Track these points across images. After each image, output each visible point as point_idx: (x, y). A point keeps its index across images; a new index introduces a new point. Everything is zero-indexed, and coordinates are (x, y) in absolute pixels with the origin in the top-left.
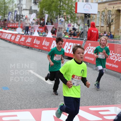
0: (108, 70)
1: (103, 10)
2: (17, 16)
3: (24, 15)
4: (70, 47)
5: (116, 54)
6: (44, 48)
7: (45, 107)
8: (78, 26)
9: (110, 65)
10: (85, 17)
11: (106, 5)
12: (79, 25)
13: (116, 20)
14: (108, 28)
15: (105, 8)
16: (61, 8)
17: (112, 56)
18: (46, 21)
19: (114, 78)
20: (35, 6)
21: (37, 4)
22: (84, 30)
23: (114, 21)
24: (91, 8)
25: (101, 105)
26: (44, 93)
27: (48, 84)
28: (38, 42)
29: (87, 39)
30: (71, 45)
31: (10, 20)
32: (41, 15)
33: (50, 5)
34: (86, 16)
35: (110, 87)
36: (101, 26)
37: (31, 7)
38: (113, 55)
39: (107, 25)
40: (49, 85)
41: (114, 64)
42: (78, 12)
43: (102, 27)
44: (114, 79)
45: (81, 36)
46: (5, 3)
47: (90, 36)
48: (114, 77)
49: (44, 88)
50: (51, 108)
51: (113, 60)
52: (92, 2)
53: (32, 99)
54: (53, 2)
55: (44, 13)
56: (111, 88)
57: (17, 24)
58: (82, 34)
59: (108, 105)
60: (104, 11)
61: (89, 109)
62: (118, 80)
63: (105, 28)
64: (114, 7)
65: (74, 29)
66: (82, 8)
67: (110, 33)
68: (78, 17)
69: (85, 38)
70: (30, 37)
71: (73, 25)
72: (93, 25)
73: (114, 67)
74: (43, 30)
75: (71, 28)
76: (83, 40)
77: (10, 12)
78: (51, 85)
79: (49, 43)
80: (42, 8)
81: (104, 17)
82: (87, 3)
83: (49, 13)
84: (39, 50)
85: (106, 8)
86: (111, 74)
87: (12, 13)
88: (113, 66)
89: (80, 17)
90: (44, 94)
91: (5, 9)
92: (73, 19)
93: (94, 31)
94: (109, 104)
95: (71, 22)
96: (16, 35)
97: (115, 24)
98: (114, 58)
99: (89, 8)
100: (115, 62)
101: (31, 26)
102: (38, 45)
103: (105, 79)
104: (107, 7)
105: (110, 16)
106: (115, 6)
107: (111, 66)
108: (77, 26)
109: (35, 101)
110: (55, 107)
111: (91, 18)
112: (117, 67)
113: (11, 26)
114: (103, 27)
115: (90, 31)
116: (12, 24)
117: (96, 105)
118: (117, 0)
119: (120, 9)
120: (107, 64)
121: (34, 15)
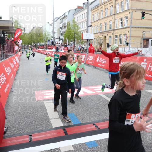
1: (97, 37)
2: (52, 42)
3: (56, 41)
9: (101, 65)
10: (87, 41)
11: (99, 34)
12: (85, 46)
13: (104, 42)
18: (68, 44)
22: (87, 48)
24: (90, 36)
31: (49, 44)
32: (65, 41)
33: (69, 36)
36: (97, 46)
37: (60, 37)
38: (102, 60)
39: (100, 45)
42: (83, 38)
46: (46, 36)
52: (91, 33)
54: (71, 34)
57: (53, 46)
63: (99, 47)
66: (85, 36)
68: (84, 41)
69: (88, 52)
70: (60, 53)
72: (91, 45)
73: (103, 67)
75: (81, 47)
76: (86, 53)
77: (48, 41)
80: (65, 38)
81: (98, 41)
82: (88, 34)
83: (69, 40)
86: (101, 70)
87: (50, 41)
91: (46, 39)
92: (82, 43)
93: (92, 48)
96: (52, 52)
97: (104, 44)
104: (99, 36)
105: (101, 40)
106: (103, 35)
112: (104, 66)
113: (50, 47)
115: (90, 48)
116: (50, 46)
118: (104, 32)
119: (106, 36)
120: (99, 65)
121: (61, 41)
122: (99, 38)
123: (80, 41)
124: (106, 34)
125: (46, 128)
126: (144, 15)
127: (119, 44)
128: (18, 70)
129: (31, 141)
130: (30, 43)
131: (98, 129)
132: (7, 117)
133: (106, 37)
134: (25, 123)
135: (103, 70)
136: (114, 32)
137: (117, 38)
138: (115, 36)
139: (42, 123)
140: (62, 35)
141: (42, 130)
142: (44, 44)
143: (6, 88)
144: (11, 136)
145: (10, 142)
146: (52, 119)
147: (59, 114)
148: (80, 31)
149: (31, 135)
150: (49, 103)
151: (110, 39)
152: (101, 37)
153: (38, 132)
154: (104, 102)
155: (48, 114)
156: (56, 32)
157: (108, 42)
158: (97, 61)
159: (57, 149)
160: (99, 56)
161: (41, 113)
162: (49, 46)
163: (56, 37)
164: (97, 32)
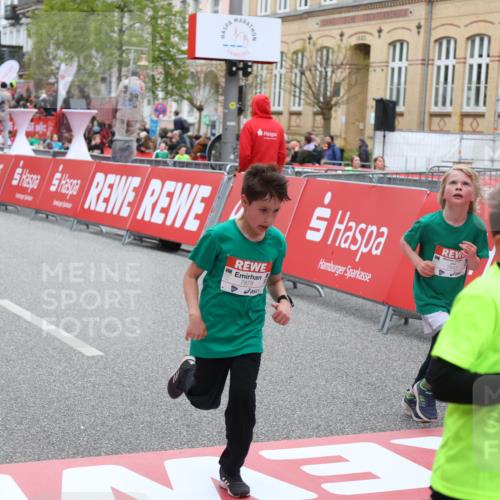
0: (326, 290)
1: (298, 46)
4: (168, 199)
5: (363, 226)
6: (56, 203)
7: (75, 455)
8: (196, 113)
9: (339, 270)
10: (231, 73)
11: (312, 24)
12: (200, 109)
13: (350, 86)
14: (319, 118)
15: (306, 36)
16: (125, 37)
17: (348, 234)
18: (62, 94)
19: (355, 322)
20: (14, 30)
21: (24, 20)
22: (225, 128)
23: (342, 92)
24: (254, 39)
25: (310, 436)
26: (67, 395)
27: (83, 355)
28: (32, 181)
29: (237, 164)
30: (171, 190)
34: (234, 69)
35: (341, 360)
36: (292, 114)
38: (348, 229)
39: (317, 109)
40: (88, 358)
41: (355, 266)
43: (294, 117)
44: (355, 326)
45: (213, 152)
47: (248, 153)
48: (352, 317)
49: (65, 373)
50: (99, 455)
51: (349, 249)
52: (253, 14)
53: (19, 420)
55: (55, 58)
56: (346, 365)
58: (217, 144)
59: (338, 434)
60: (303, 51)
61: (261, 456)
62: (372, 333)
63: (309, 121)
64: (342, 35)
65: (181, 125)
66: (217, 38)
67: (328, 139)
68: (194, 76)
69: (232, 162)
72: (262, 110)
74: (51, 128)
75: (167, 121)
76: (221, 167)
78: (93, 357)
79: (76, 183)
80: (42, 37)
81: (302, 73)
82: (238, 17)
84: (37, 212)
85: (310, 38)
86: (340, 308)
88: (352, 273)
89: (202, 76)
90: (67, 399)
93: (268, 134)
94: (342, 432)
97: (348, 102)
98: (354, 241)
99: (245, 37)
100: (357, 260)
102: (33, 192)
103: (318, 327)
104: (315, 36)
105: (329, 70)
106: (348, 30)
107: (342, 277)
108: (190, 112)
109: (33, 431)
110: (117, 454)
111: (250, 78)
112: (366, 277)
114: (298, 114)
115: (249, 131)
117: (288, 438)
119: (368, 40)
120: (324, 265)
122: (311, 58)
123: (158, 73)
124: (373, 28)
127: (467, 109)
133: (364, 50)
135: (357, 312)
136: (430, 17)
137: (451, 62)
138: (439, 41)
140: (14, 16)
151: (396, 64)
152: (324, 42)
157: (379, 87)
158: (313, 236)
160: (328, 198)
164: (303, 8)
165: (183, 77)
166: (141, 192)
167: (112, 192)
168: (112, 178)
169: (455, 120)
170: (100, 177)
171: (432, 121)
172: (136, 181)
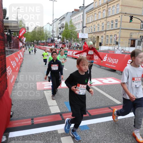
1: (91, 37)
2: (52, 40)
3: (55, 39)
10: (82, 40)
11: (92, 34)
13: (97, 41)
16: (72, 36)
24: (85, 36)
32: (63, 39)
33: (67, 35)
37: (58, 36)
42: (79, 37)
46: (46, 34)
52: (86, 33)
54: (68, 33)
57: (52, 44)
65: (78, 45)
66: (81, 36)
68: (80, 40)
71: (77, 43)
75: (77, 45)
77: (49, 39)
80: (63, 36)
82: (83, 33)
83: (66, 39)
91: (46, 37)
92: (78, 41)
93: (86, 46)
95: (77, 42)
97: (97, 43)
101: (58, 45)
106: (97, 35)
108: (79, 44)
112: (96, 62)
115: (84, 46)
118: (97, 32)
121: (60, 39)
122: (93, 38)
123: (75, 39)
124: (99, 34)
125: (45, 113)
126: (132, 19)
127: (110, 43)
128: (22, 63)
129: (33, 124)
130: (33, 40)
131: (90, 115)
132: (13, 103)
133: (98, 37)
134: (28, 109)
135: (95, 66)
136: (106, 33)
137: (108, 38)
138: (107, 36)
139: (43, 109)
140: (60, 34)
141: (43, 115)
142: (44, 41)
143: (12, 79)
144: (17, 119)
145: (16, 124)
146: (51, 106)
147: (57, 102)
148: (77, 31)
149: (33, 119)
150: (48, 92)
151: (102, 38)
152: (94, 36)
153: (39, 116)
154: (95, 93)
155: (47, 102)
156: (55, 31)
157: (100, 41)
159: (55, 131)
161: (41, 101)
162: (49, 43)
163: (55, 36)
164: (91, 32)
165: (78, 40)
166: (73, 53)
167: (70, 53)
168: (70, 51)
169: (109, 45)
170: (69, 51)
171: (106, 45)
172: (72, 52)
